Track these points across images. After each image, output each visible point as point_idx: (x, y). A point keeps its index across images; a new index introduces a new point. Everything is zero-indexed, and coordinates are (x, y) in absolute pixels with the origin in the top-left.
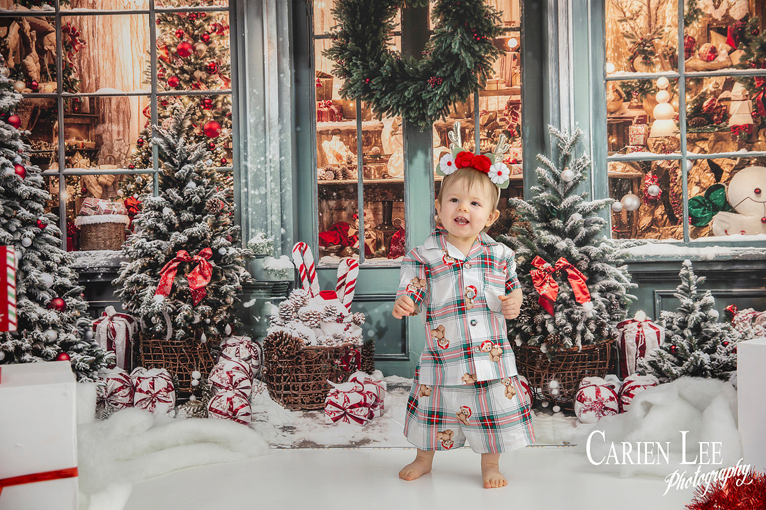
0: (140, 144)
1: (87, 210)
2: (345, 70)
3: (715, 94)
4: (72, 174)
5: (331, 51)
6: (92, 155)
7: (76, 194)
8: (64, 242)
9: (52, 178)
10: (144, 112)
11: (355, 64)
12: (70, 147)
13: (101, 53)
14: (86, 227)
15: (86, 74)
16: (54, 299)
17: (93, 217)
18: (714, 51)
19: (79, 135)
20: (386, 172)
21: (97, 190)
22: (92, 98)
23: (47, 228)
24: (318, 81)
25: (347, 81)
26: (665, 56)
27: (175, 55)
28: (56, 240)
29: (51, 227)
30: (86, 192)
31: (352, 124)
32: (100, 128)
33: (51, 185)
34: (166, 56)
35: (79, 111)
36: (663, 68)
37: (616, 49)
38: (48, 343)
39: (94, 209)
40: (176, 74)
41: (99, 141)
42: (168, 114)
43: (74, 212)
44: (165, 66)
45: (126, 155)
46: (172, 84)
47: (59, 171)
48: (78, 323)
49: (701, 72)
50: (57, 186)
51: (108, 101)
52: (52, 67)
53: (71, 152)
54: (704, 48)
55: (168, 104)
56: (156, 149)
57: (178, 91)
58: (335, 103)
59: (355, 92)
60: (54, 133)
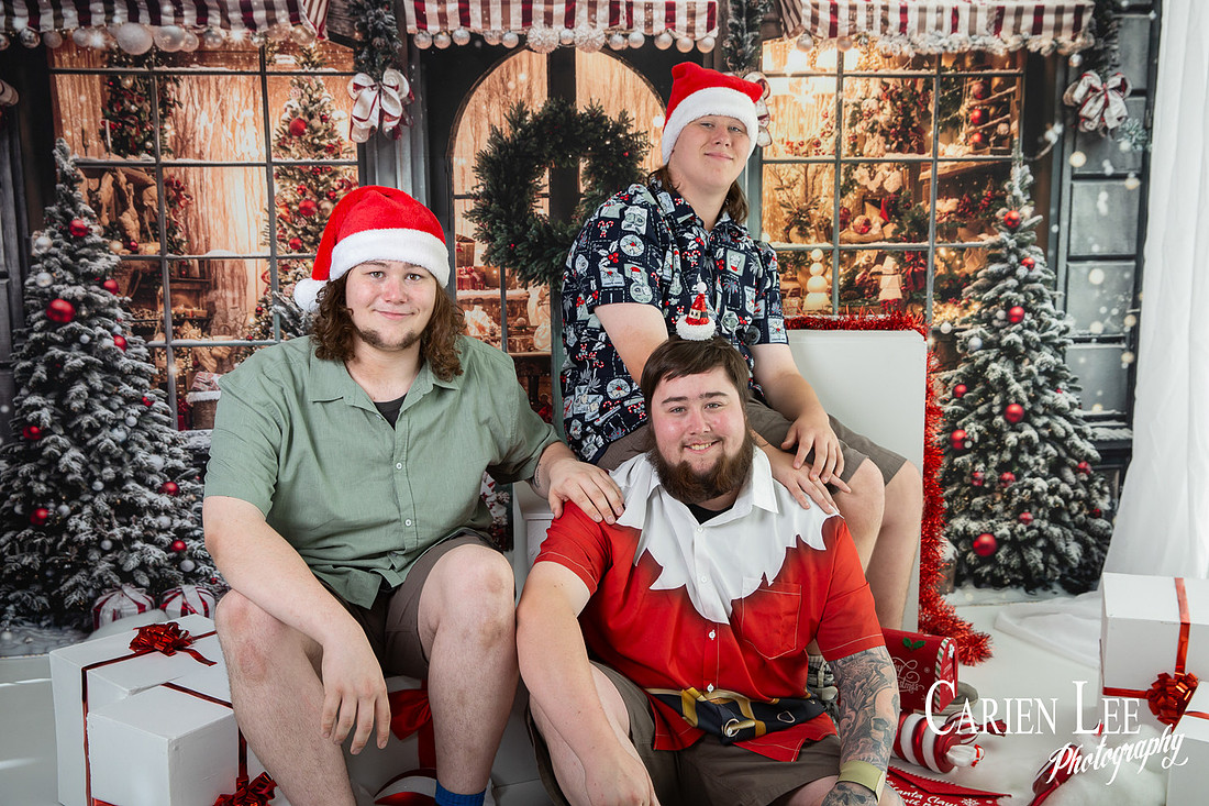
0: (259, 313)
1: (200, 386)
2: (488, 234)
3: (867, 267)
4: (181, 346)
5: (472, 213)
6: (205, 325)
7: (187, 368)
8: (174, 420)
9: (158, 350)
10: (263, 277)
11: (499, 228)
12: (178, 316)
13: (211, 210)
14: (199, 404)
15: (194, 234)
16: (165, 483)
17: (206, 392)
18: (868, 223)
19: (188, 303)
20: (532, 345)
21: (210, 363)
22: (201, 261)
23: (155, 405)
24: (459, 245)
25: (490, 246)
26: (820, 227)
27: (297, 214)
28: (165, 418)
29: (160, 404)
30: (198, 366)
31: (497, 292)
32: (212, 295)
33: (157, 358)
34: (286, 214)
35: (187, 276)
36: (818, 240)
37: (772, 219)
38: (161, 530)
39: (208, 384)
40: (299, 236)
41: (211, 309)
42: (290, 279)
43: (185, 388)
44: (285, 226)
45: (243, 325)
46: (294, 246)
47: (166, 343)
48: (193, 508)
49: (854, 245)
50: (164, 358)
51: (220, 264)
52: (154, 225)
53: (179, 321)
54: (859, 221)
55: (289, 268)
56: (277, 319)
57: (301, 254)
58: (477, 270)
59: (498, 259)
60: (158, 300)
